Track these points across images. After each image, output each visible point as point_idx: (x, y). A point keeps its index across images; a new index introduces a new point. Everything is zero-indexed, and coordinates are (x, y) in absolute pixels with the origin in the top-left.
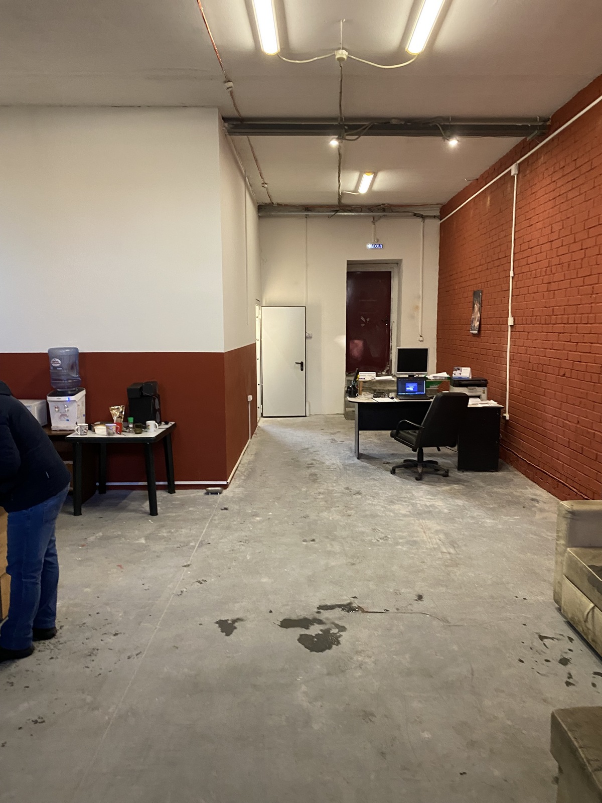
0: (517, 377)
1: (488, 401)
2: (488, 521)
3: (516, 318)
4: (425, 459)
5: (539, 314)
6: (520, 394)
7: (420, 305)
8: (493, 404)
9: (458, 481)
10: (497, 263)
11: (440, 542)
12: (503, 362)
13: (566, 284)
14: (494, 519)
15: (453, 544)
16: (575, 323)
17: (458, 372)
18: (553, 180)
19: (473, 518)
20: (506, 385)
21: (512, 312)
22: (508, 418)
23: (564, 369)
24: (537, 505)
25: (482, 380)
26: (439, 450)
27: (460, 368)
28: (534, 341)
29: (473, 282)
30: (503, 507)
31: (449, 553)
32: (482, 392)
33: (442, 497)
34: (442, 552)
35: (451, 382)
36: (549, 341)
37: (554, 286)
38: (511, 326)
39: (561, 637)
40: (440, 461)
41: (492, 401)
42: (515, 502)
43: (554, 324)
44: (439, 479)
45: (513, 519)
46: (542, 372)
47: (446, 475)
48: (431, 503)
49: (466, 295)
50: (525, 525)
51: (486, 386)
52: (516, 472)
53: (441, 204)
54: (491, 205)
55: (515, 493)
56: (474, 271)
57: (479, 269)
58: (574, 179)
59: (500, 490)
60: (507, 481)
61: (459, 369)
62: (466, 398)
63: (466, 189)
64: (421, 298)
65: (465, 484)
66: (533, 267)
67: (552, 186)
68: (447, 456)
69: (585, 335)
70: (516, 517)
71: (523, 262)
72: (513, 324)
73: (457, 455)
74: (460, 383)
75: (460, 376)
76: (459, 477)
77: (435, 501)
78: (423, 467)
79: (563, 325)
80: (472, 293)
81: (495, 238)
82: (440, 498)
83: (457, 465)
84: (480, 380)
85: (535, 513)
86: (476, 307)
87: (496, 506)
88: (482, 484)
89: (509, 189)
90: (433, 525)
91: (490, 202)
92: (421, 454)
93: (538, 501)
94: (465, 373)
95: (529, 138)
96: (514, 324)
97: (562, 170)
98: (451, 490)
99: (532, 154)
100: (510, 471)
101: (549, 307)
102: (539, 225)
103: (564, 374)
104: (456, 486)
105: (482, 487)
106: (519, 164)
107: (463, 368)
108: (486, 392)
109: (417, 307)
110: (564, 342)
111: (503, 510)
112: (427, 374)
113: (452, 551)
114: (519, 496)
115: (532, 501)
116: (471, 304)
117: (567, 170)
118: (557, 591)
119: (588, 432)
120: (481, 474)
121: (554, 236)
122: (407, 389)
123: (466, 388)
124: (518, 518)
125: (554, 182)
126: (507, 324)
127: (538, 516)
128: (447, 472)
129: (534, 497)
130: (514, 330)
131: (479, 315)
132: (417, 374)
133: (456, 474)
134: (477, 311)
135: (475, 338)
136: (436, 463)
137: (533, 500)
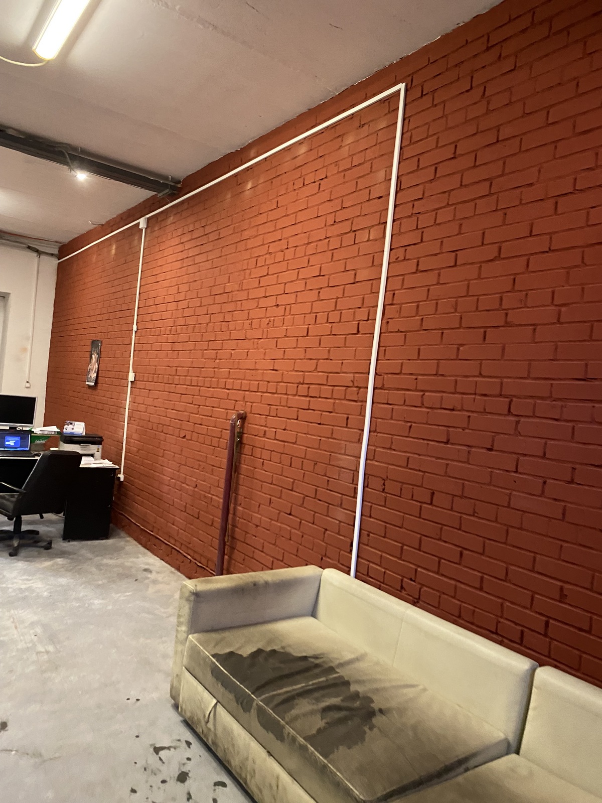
0: (135, 436)
1: (102, 461)
2: (96, 602)
3: (137, 374)
4: (24, 528)
5: (162, 373)
6: (137, 454)
7: (29, 347)
8: (107, 464)
9: (62, 554)
10: (119, 314)
11: (35, 639)
12: (120, 419)
13: (191, 345)
14: (103, 599)
15: (52, 638)
16: (198, 386)
17: (71, 426)
18: (181, 242)
19: (78, 599)
20: (123, 443)
21: (133, 368)
22: (122, 479)
23: (184, 431)
24: (149, 576)
25: (98, 437)
26: (42, 517)
27: (73, 423)
28: (155, 400)
29: (92, 330)
30: (114, 582)
31: (47, 652)
32: (96, 450)
33: (41, 576)
34: (38, 653)
35: (61, 437)
36: (170, 401)
37: (178, 346)
38: (131, 382)
39: (178, 744)
40: (42, 529)
41: (106, 461)
42: (126, 575)
43: (177, 385)
44: (39, 553)
45: (124, 597)
46: (162, 432)
47: (48, 546)
48: (28, 586)
49: (82, 343)
50: (138, 602)
51: (100, 444)
52: (128, 539)
53: (60, 243)
54: (116, 254)
55: (126, 564)
56: (93, 319)
57: (100, 317)
58: (202, 244)
59: (111, 562)
60: (118, 550)
61: (71, 424)
62: (78, 457)
63: (89, 232)
64: (31, 339)
65: (71, 556)
66: (158, 324)
67: (180, 247)
68: (51, 522)
69: (207, 398)
70: (128, 594)
71: (148, 318)
72: (133, 380)
73: (63, 522)
74: (71, 439)
75: (72, 431)
76: (64, 549)
77: (32, 583)
78: (20, 539)
79: (185, 386)
80: (89, 343)
81: (119, 288)
82: (39, 578)
83: (62, 533)
84: (95, 437)
85: (147, 586)
86: (94, 357)
87: (105, 581)
88: (89, 555)
89: (136, 242)
90: (28, 615)
91: (116, 251)
92: (18, 524)
93: (151, 572)
94: (78, 428)
95: (160, 195)
96: (135, 380)
97: (190, 233)
98: (53, 566)
99: (162, 212)
100: (121, 537)
101: (173, 367)
102: (166, 284)
103: (185, 436)
104: (59, 561)
105: (91, 559)
106: (149, 219)
107: (76, 423)
108: (100, 450)
109: (25, 350)
110: (185, 404)
111: (114, 586)
112: (33, 426)
113: (51, 648)
114: (131, 567)
115: (145, 573)
116: (88, 354)
117: (196, 234)
118: (174, 685)
119: (205, 497)
120: (89, 542)
121: (181, 297)
122: (7, 443)
123: (78, 445)
124: (130, 593)
125: (183, 243)
126: (127, 379)
127: (151, 590)
128: (50, 543)
129: (146, 567)
130: (134, 386)
131: (97, 367)
132: (20, 426)
133: (61, 545)
134: (95, 362)
135: (91, 390)
136: (37, 533)
137: (145, 570)
